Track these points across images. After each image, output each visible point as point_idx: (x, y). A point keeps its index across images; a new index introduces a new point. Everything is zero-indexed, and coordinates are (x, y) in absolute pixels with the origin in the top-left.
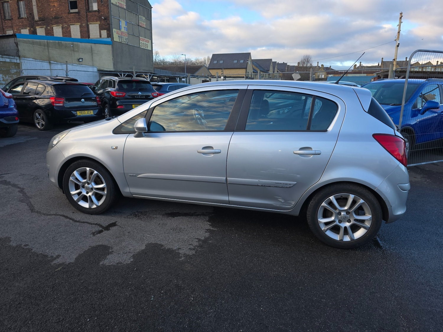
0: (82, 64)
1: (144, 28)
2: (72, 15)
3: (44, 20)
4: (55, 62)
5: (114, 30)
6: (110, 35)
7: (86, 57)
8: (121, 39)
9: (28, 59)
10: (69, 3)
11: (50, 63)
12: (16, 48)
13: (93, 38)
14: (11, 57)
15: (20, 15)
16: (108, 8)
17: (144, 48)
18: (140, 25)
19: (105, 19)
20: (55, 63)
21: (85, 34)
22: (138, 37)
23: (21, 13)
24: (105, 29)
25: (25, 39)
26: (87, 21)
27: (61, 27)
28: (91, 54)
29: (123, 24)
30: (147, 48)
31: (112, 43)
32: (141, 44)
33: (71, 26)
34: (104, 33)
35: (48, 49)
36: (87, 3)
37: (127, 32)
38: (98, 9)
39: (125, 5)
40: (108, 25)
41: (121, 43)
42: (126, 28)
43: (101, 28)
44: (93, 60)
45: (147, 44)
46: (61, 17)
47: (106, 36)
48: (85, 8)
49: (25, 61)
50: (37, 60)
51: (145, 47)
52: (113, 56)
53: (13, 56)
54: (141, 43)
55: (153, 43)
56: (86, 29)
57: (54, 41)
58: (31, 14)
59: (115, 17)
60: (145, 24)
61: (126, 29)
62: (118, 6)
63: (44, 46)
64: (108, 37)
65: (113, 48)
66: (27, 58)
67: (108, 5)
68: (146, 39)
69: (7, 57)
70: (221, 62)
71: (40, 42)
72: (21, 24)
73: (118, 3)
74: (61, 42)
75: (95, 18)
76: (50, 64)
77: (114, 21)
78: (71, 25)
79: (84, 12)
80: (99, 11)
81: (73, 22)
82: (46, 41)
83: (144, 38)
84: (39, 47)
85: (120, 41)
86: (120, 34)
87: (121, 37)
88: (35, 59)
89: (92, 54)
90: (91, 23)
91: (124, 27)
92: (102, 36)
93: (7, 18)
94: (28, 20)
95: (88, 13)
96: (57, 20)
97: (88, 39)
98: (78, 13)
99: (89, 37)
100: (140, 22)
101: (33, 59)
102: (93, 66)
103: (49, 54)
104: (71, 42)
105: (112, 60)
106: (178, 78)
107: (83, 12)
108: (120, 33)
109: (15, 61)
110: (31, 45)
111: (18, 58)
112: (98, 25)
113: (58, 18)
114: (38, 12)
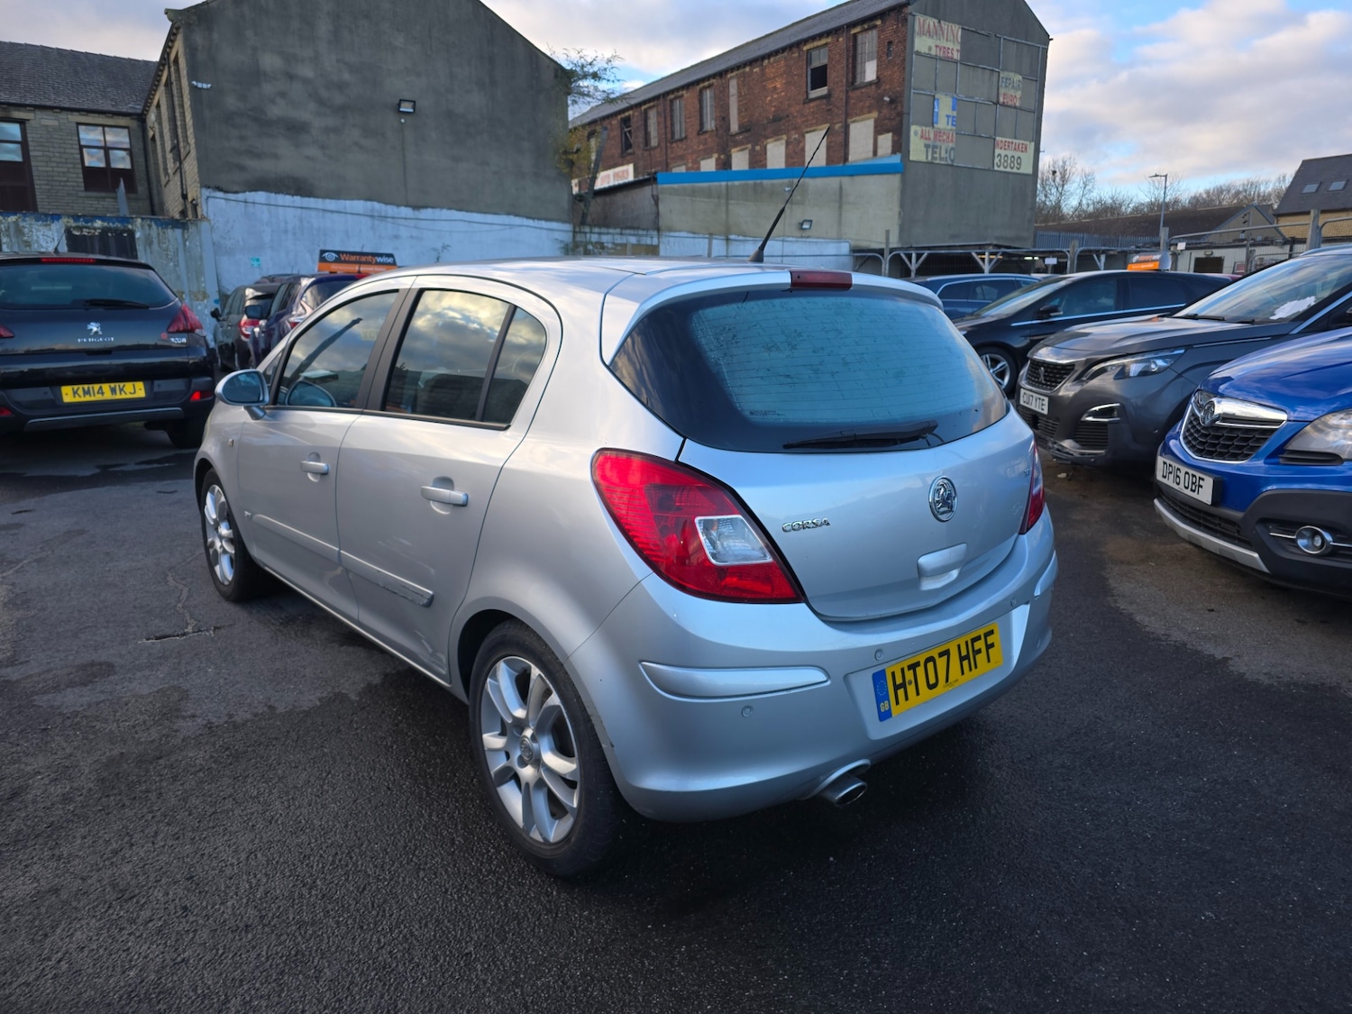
0: (808, 237)
1: (1015, 107)
2: (812, 105)
3: (749, 130)
4: (739, 235)
5: (913, 128)
6: (900, 146)
7: (822, 215)
8: (934, 152)
9: (677, 234)
10: (809, 73)
11: (728, 240)
12: (654, 207)
13: (856, 161)
14: (641, 232)
15: (702, 124)
16: (904, 68)
17: (1008, 170)
18: (1001, 100)
19: (892, 101)
20: (741, 238)
21: (839, 149)
22: (990, 138)
23: (705, 120)
24: (888, 131)
25: (676, 186)
26: (847, 115)
27: (784, 142)
28: (837, 205)
29: (944, 107)
30: (1018, 169)
31: (904, 169)
32: (997, 160)
33: (807, 136)
34: (886, 141)
35: (727, 205)
36: (850, 66)
37: (954, 128)
38: (878, 77)
39: (959, 48)
40: (898, 119)
41: (932, 163)
42: (953, 117)
43: (879, 130)
44: (840, 223)
45: (1019, 158)
46: (788, 116)
47: (890, 150)
48: (845, 80)
49: (671, 239)
50: (696, 236)
51: (1012, 168)
52: (902, 206)
53: (644, 229)
54: (999, 155)
55: (1041, 149)
56: (841, 139)
57: (744, 182)
58: (723, 118)
59: (922, 90)
60: (1018, 96)
61: (953, 121)
62: (935, 58)
63: (719, 197)
64: (894, 152)
65: (903, 182)
66: (675, 231)
67: (904, 60)
68: (1017, 141)
69: (632, 232)
70: (1338, 185)
71: (709, 188)
72: (701, 147)
73: (937, 46)
74: (761, 184)
75: (867, 104)
76: (727, 244)
77: (916, 103)
78: (807, 132)
79: (841, 92)
80: (878, 82)
81: (811, 125)
82: (724, 183)
83: (1010, 140)
84: (706, 200)
85: (930, 158)
86: (930, 139)
87: (935, 147)
88: (694, 233)
89: (840, 207)
90: (857, 118)
91: (948, 116)
92: (880, 152)
93: (677, 136)
94: (717, 135)
95: (851, 94)
96: (779, 124)
97: (842, 165)
98: (827, 97)
99: (846, 159)
100: (1002, 91)
101: (689, 232)
102: (839, 238)
103: (727, 217)
104: (786, 180)
105: (896, 217)
106: (1103, 258)
107: (839, 94)
108: (932, 136)
109: (648, 241)
110: (687, 198)
111: (655, 233)
112: (871, 123)
113: (780, 120)
114: (740, 111)
